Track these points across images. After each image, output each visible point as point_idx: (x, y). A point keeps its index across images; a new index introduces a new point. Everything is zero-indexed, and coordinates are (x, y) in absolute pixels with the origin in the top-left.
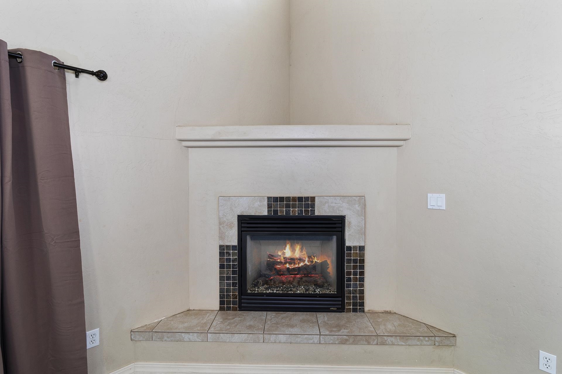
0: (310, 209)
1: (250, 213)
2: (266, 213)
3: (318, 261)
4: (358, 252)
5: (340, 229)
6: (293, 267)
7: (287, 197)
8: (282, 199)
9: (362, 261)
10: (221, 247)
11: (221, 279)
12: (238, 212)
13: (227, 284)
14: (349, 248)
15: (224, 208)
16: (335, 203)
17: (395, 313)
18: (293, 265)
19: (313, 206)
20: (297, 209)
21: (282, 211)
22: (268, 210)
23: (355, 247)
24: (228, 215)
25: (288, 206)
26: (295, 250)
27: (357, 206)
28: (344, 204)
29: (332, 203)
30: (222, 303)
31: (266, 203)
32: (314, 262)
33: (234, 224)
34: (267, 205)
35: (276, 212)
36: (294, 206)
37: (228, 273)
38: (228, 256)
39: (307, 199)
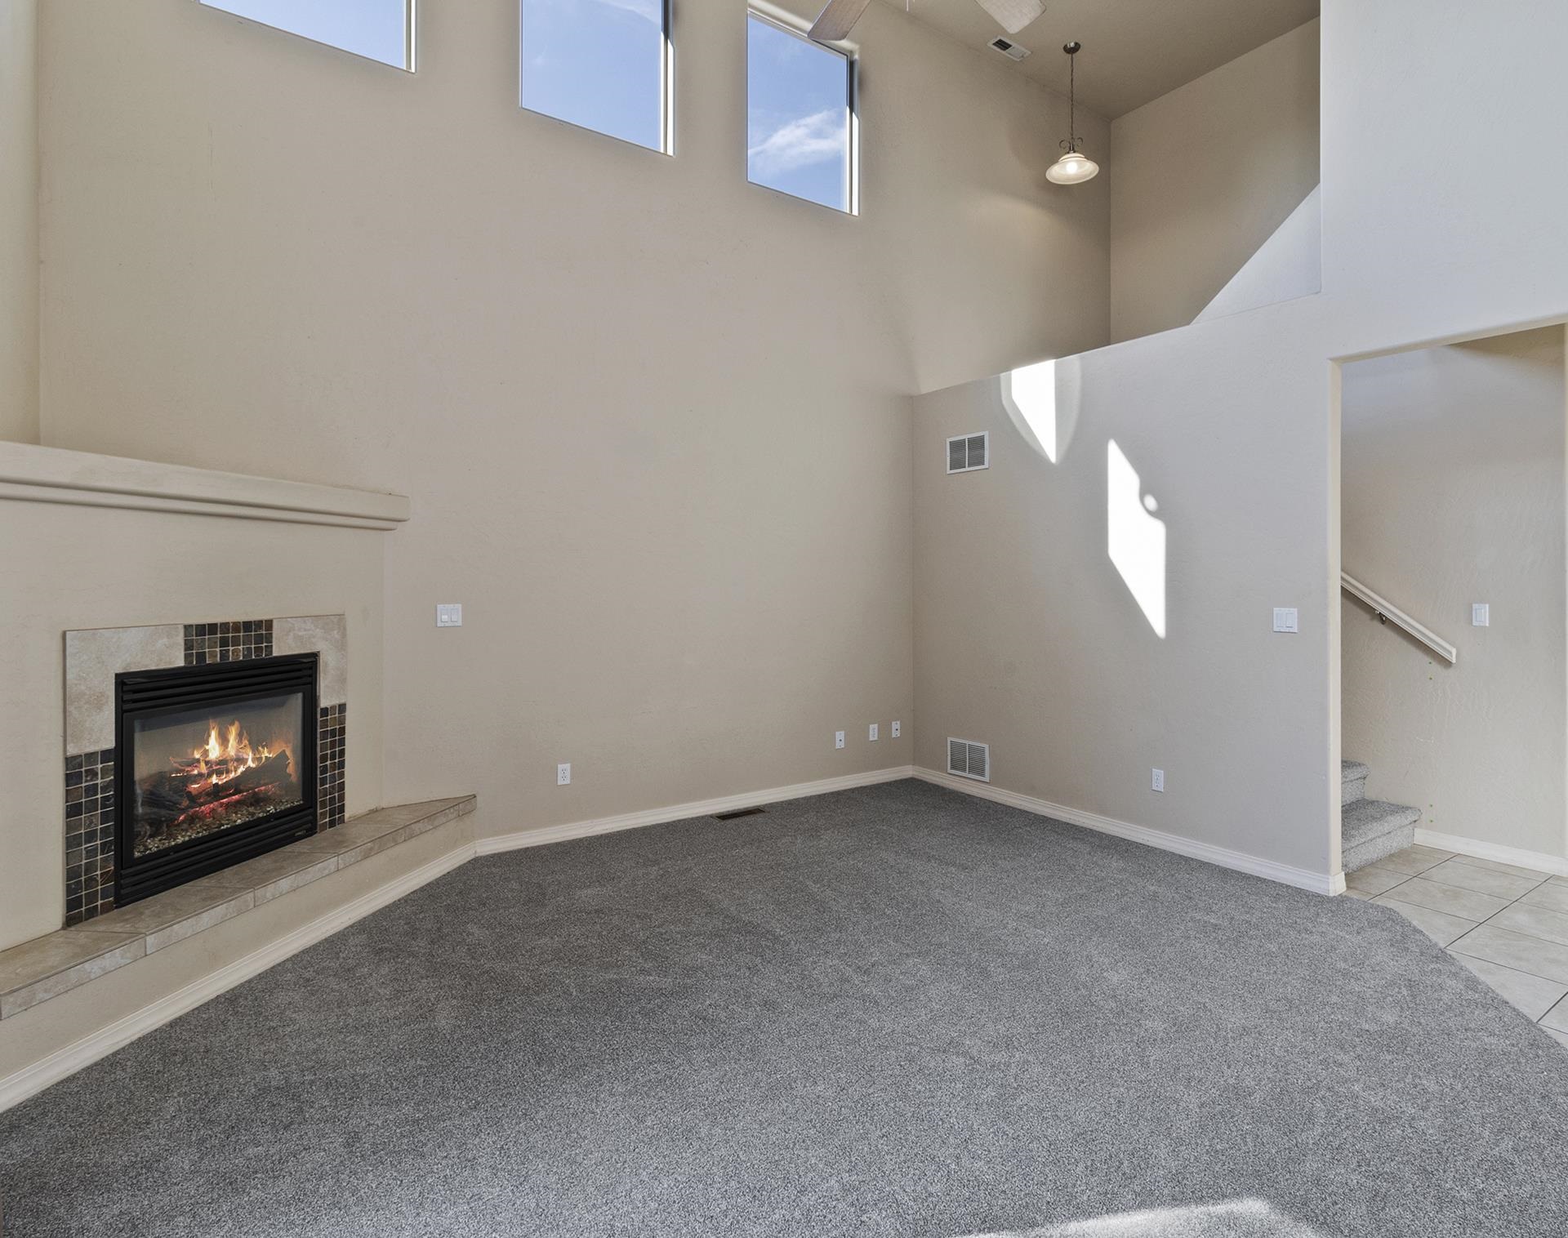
0: (265, 644)
1: (147, 666)
2: (180, 662)
3: (271, 756)
4: (337, 715)
5: (309, 679)
6: (225, 781)
7: (223, 623)
8: (213, 628)
9: (342, 731)
10: (70, 761)
11: (71, 843)
12: (118, 665)
13: (87, 852)
14: (325, 711)
15: (82, 659)
16: (305, 630)
17: (383, 809)
18: (224, 776)
19: (269, 638)
20: (241, 647)
21: (214, 655)
22: (185, 654)
23: (333, 707)
24: (91, 676)
25: (224, 642)
26: (228, 741)
27: (335, 632)
28: (318, 630)
29: (299, 630)
30: (72, 904)
31: (180, 639)
32: (264, 759)
33: (108, 697)
34: (182, 643)
35: (201, 656)
36: (236, 642)
37: (91, 822)
38: (91, 780)
39: (259, 624)
